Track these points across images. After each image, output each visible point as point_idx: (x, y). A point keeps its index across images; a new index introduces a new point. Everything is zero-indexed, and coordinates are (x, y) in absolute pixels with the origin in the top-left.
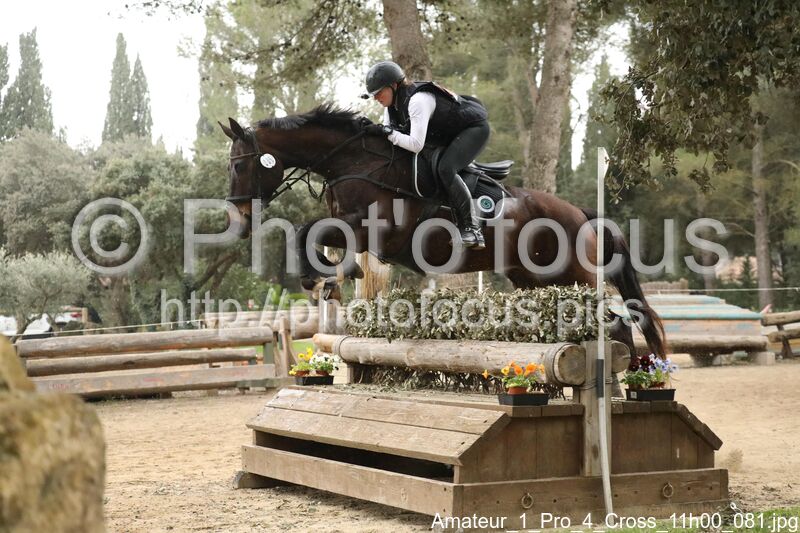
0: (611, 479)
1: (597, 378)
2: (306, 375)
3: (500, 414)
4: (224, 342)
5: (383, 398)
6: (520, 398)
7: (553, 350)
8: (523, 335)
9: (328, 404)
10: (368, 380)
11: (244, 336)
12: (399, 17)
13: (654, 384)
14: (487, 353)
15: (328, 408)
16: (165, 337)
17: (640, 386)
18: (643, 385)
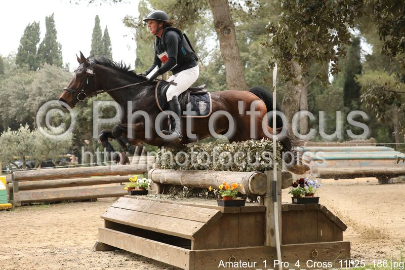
0: (281, 248)
1: (273, 192)
2: (133, 190)
3: (217, 211)
6: (228, 202)
7: (249, 175)
8: (235, 168)
9: (139, 205)
10: (167, 192)
11: (133, 169)
13: (307, 194)
14: (217, 178)
15: (139, 208)
16: (92, 170)
17: (299, 196)
18: (301, 195)
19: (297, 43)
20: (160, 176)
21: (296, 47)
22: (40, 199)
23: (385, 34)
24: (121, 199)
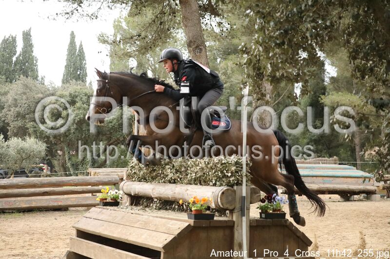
1: (241, 207)
3: (186, 224)
5: (136, 214)
6: (199, 216)
7: (218, 190)
8: (206, 182)
9: (110, 216)
10: (137, 204)
11: (104, 180)
12: (190, 21)
13: (274, 210)
14: (188, 191)
16: (64, 180)
17: (266, 211)
18: (268, 211)
19: (271, 64)
20: (131, 189)
21: (270, 68)
22: (12, 207)
23: (354, 58)
24: (93, 209)
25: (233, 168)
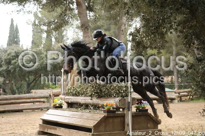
1: (128, 107)
3: (104, 115)
4: (37, 97)
6: (109, 111)
7: (117, 99)
8: (110, 96)
10: (72, 107)
11: (42, 96)
12: (82, 15)
13: (143, 108)
18: (140, 108)
24: (50, 110)
25: (124, 89)
